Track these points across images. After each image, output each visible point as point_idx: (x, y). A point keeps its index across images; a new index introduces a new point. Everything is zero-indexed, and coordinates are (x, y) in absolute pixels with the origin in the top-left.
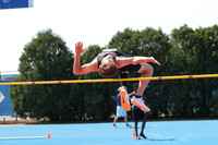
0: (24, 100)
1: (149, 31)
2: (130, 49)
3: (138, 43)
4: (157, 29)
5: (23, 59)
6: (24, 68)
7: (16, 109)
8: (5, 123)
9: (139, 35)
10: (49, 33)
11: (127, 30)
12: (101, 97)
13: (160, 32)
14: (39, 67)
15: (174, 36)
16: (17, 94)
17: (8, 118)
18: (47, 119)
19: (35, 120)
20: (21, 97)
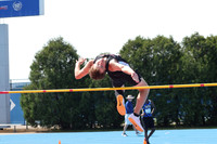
0: (35, 108)
1: (160, 38)
2: (141, 57)
3: (149, 51)
4: (168, 37)
5: (34, 67)
7: (27, 117)
8: (15, 131)
9: (150, 43)
10: (59, 41)
11: (138, 38)
12: (111, 105)
13: (172, 40)
14: (50, 75)
15: (186, 44)
16: (28, 102)
17: (19, 126)
18: (58, 127)
19: (45, 128)
20: (32, 105)
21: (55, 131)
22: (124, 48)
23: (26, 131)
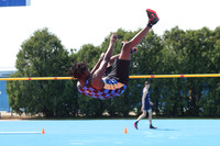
10: (45, 31)
11: (120, 30)
17: (4, 113)
18: (42, 115)
19: (30, 115)
21: (39, 118)
22: (106, 40)
23: (11, 118)
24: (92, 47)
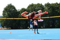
0: (4, 23)
1: (38, 4)
2: (33, 9)
3: (35, 7)
5: (4, 12)
6: (4, 14)
7: (2, 25)
9: (36, 5)
10: (11, 5)
11: (32, 4)
12: (25, 22)
13: (41, 4)
14: (8, 14)
15: (45, 5)
16: (2, 21)
18: (10, 28)
19: (7, 28)
21: (9, 29)
22: (28, 7)
23: (1, 29)
24: (24, 9)
